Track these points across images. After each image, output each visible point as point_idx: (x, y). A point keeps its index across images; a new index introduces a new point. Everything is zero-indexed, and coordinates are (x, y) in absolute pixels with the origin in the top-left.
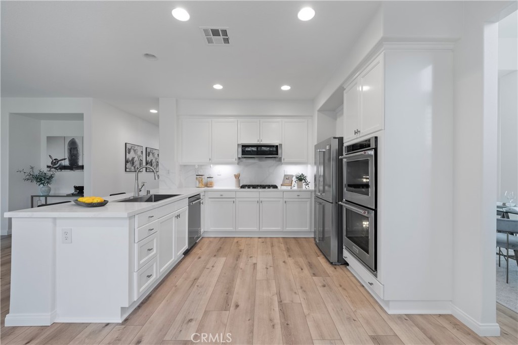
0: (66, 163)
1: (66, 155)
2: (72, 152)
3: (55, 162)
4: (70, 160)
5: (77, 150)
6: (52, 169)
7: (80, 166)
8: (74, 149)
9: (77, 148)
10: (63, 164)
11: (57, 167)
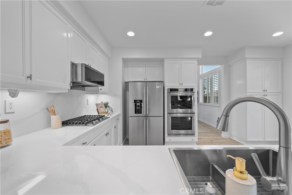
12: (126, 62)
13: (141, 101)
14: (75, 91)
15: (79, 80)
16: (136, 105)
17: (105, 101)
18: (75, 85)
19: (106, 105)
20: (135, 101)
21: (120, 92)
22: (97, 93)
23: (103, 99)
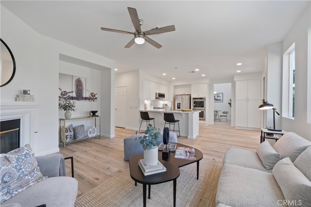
0: (74, 95)
1: (74, 89)
2: (79, 87)
3: (64, 94)
4: (76, 93)
5: (82, 87)
6: (61, 99)
7: (84, 98)
8: (80, 85)
9: (82, 85)
10: (71, 96)
11: (66, 98)
12: (175, 87)
13: (180, 103)
14: (157, 100)
15: (157, 97)
16: (178, 105)
17: (166, 103)
18: (156, 98)
19: (166, 105)
20: (178, 104)
21: (172, 100)
22: (163, 100)
23: (166, 102)
